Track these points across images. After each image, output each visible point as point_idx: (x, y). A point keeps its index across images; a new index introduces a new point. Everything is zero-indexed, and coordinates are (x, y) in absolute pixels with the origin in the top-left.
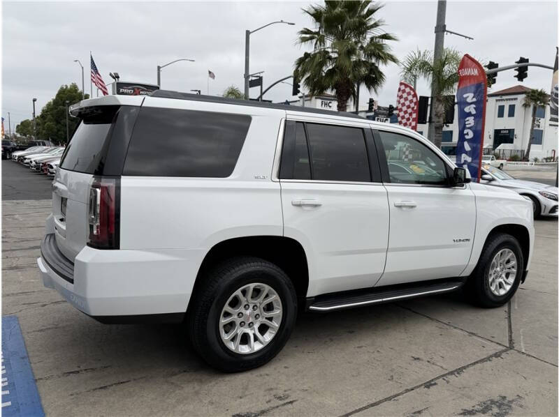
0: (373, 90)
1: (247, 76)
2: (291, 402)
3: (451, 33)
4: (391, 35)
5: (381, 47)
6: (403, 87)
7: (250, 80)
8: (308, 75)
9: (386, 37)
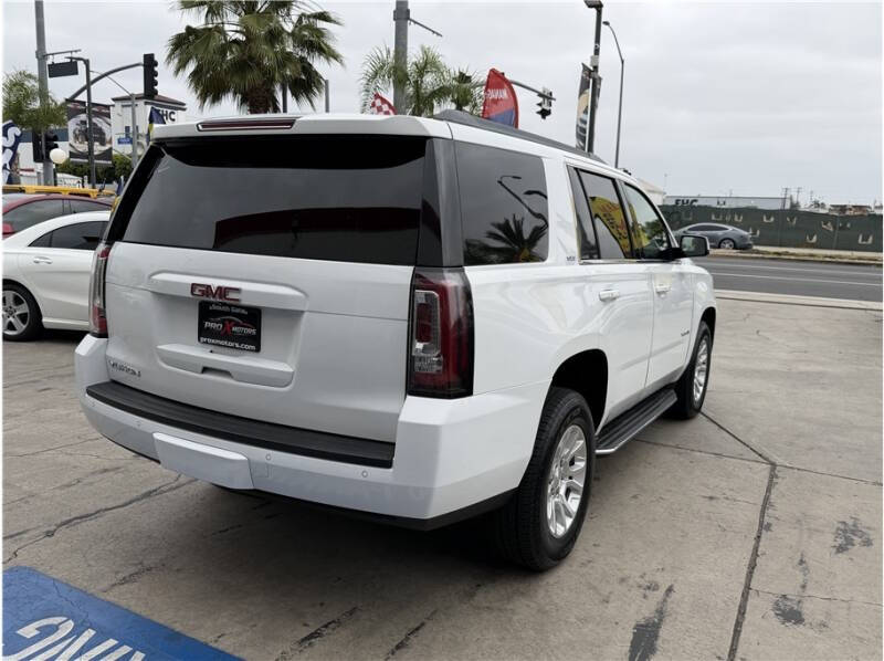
0: (304, 100)
1: (42, 55)
2: (670, 590)
3: (415, 23)
4: (333, 16)
5: (320, 33)
6: (378, 102)
7: (49, 62)
8: (191, 67)
9: (323, 17)
